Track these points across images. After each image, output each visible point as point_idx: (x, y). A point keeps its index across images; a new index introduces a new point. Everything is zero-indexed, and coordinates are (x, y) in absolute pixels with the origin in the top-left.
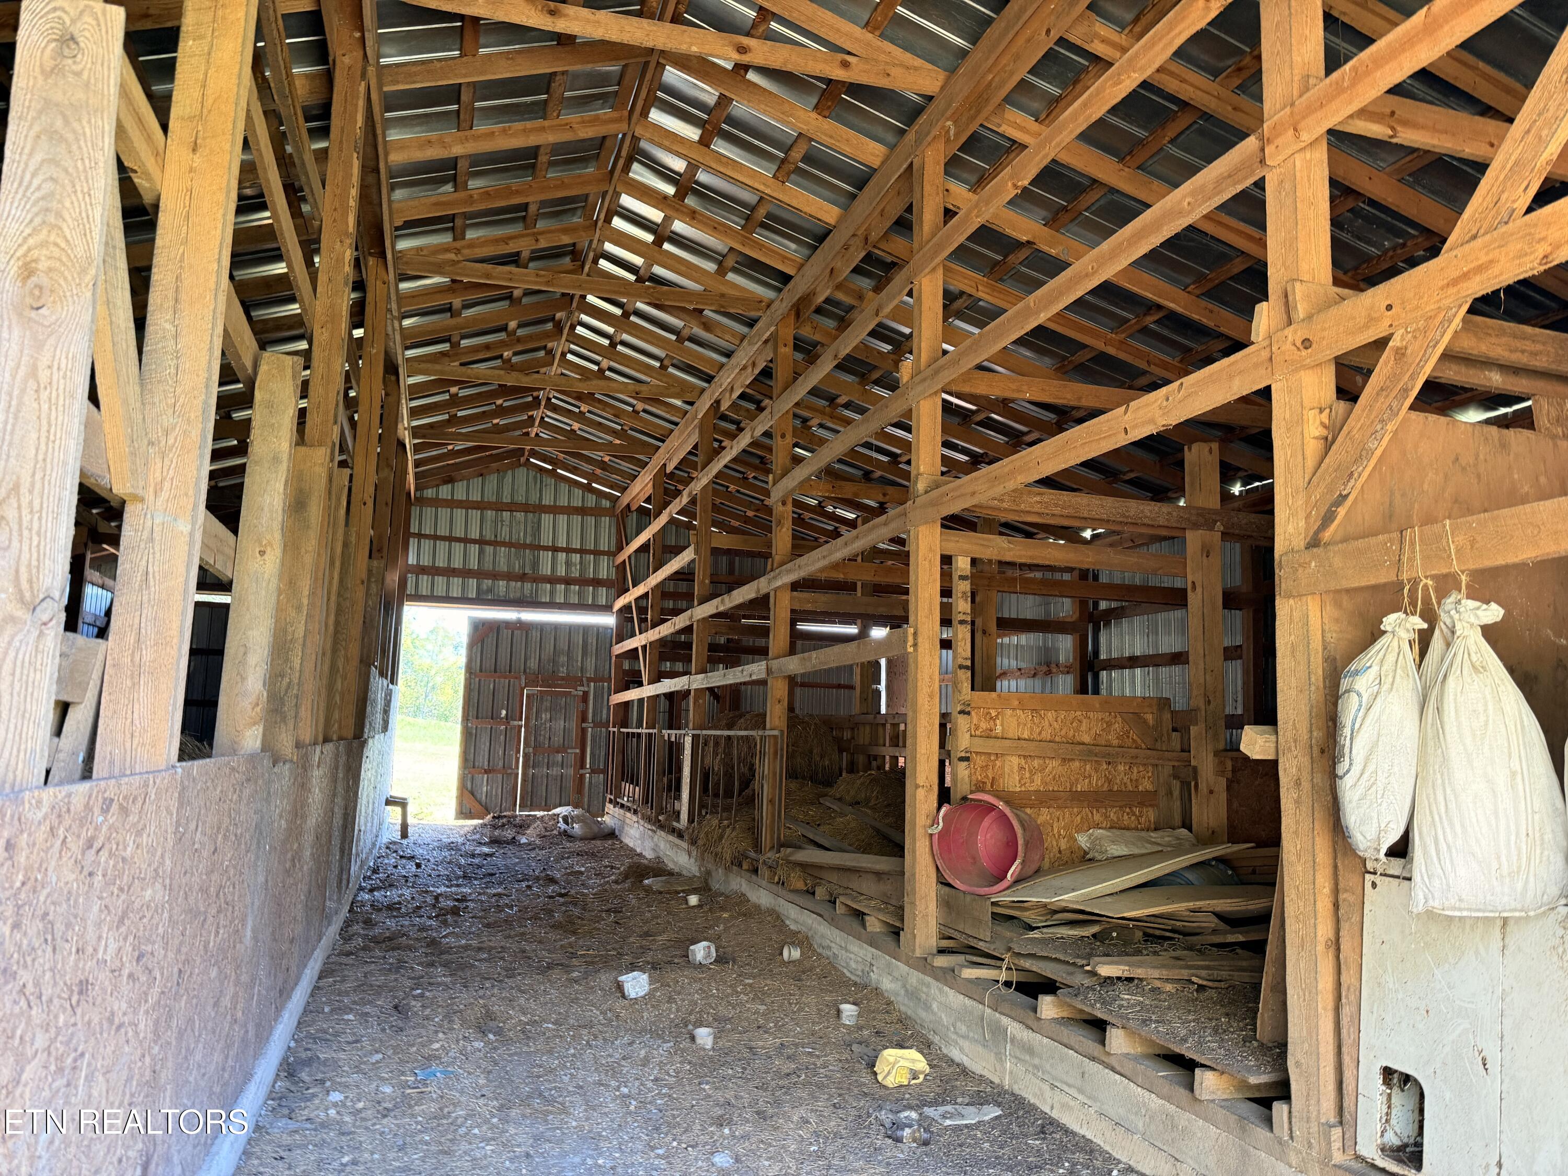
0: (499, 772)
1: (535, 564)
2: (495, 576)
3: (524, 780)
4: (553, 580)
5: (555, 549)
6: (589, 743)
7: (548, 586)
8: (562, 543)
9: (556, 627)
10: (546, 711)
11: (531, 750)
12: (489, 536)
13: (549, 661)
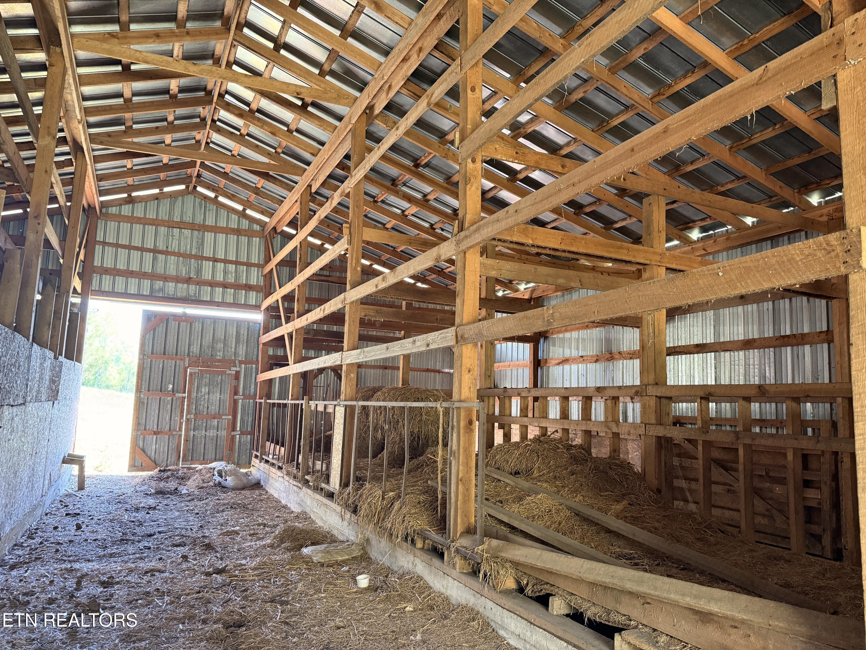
0: (166, 433)
1: (199, 271)
2: (165, 278)
3: (186, 440)
4: (213, 284)
5: (215, 260)
6: (240, 411)
7: (209, 288)
8: (221, 255)
9: (215, 320)
10: (205, 385)
11: (192, 416)
12: (161, 246)
13: (208, 347)
